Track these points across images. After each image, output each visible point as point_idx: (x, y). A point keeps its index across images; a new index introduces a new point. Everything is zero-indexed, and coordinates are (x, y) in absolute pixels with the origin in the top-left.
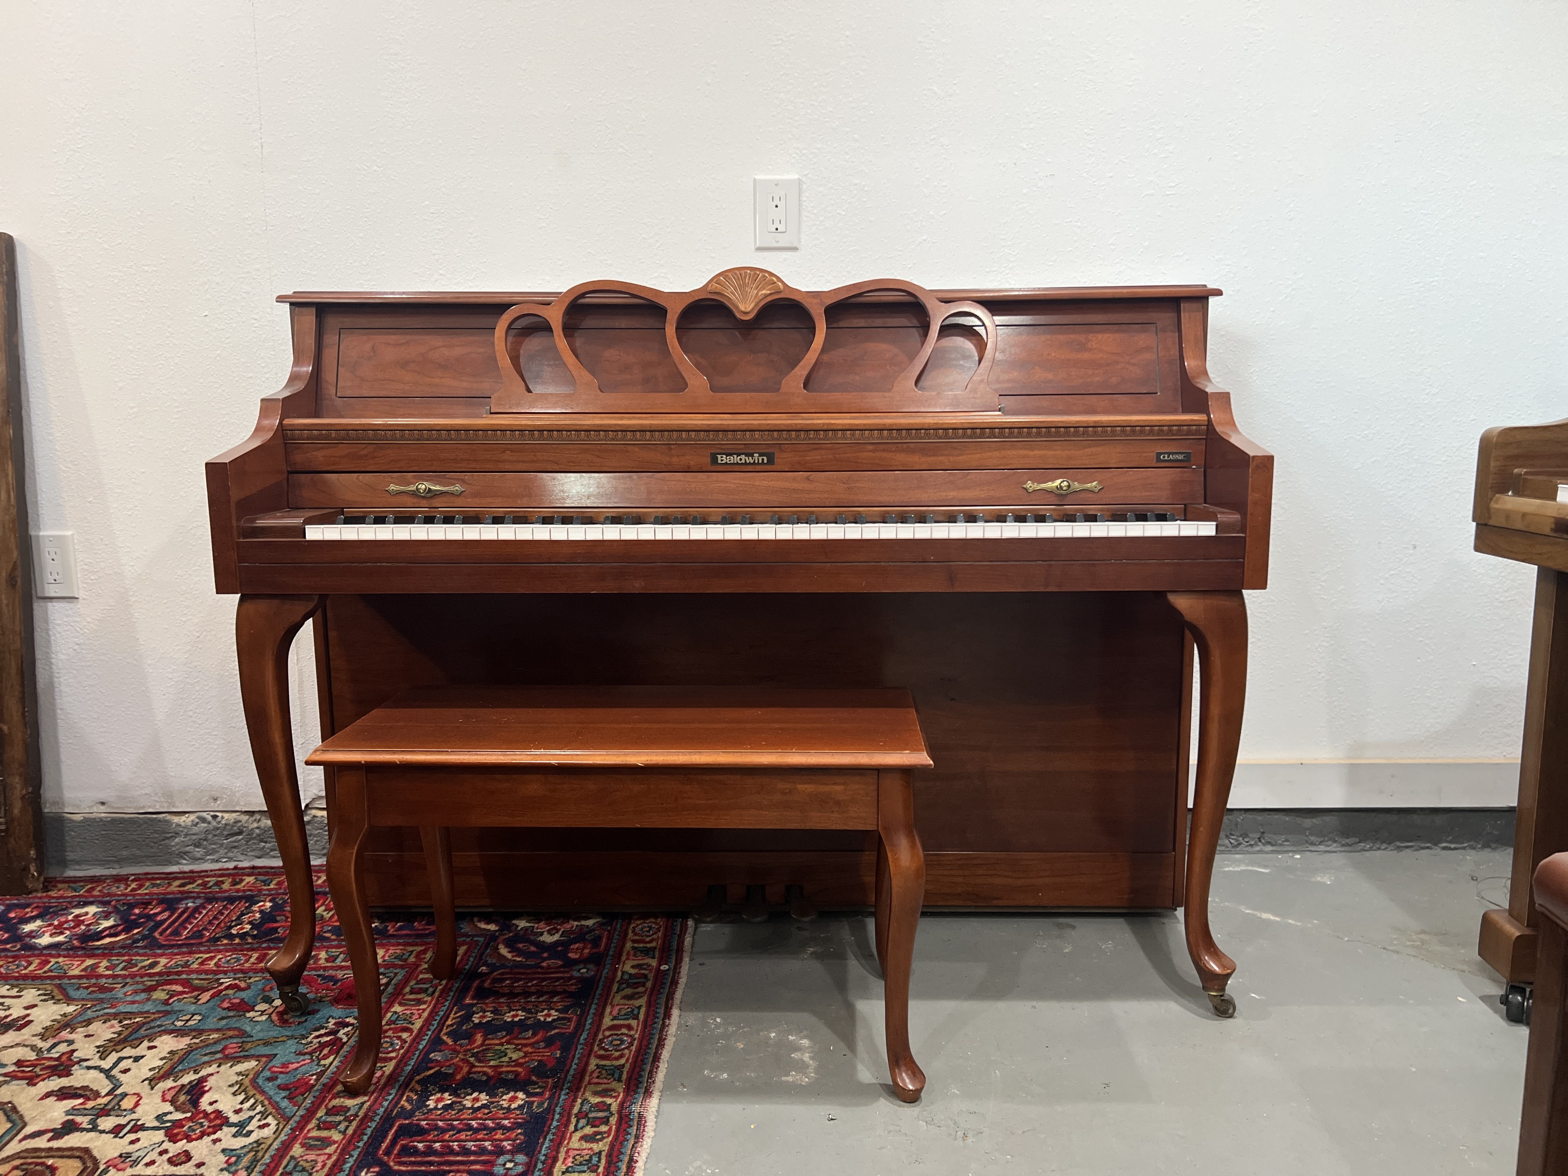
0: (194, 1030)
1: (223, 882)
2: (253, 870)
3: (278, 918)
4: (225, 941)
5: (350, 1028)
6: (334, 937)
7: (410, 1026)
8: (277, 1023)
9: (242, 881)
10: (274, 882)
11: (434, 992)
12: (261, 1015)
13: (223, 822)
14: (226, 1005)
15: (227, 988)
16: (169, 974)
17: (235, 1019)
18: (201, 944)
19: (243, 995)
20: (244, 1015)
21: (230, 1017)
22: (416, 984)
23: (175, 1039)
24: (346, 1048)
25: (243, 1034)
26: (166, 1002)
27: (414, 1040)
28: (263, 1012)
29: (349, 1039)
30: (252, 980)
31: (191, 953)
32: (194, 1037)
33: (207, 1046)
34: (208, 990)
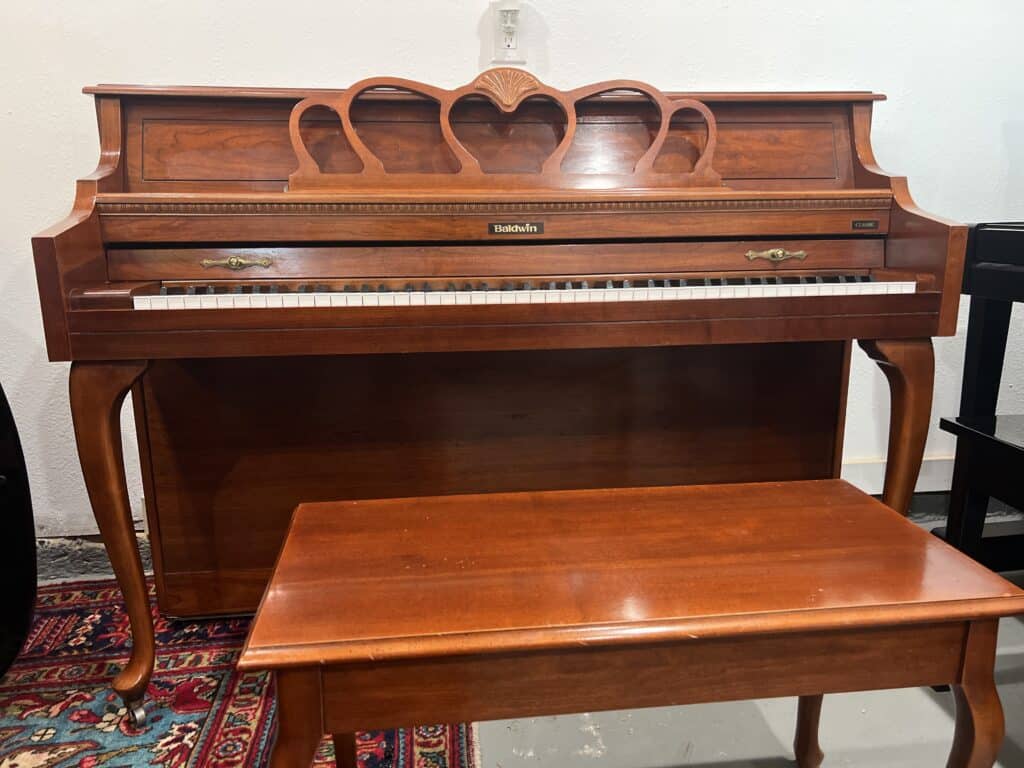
0: (51, 745)
1: (54, 598)
2: (80, 586)
3: (109, 629)
4: (65, 654)
5: (193, 733)
6: (161, 644)
7: (247, 727)
8: (126, 732)
9: (71, 595)
10: (99, 595)
11: (261, 690)
12: (110, 725)
13: (50, 546)
14: (76, 717)
15: (74, 700)
16: (19, 688)
17: (86, 731)
18: (43, 657)
19: (89, 705)
20: (94, 727)
21: (81, 729)
22: (243, 683)
23: (34, 755)
24: (194, 754)
25: (96, 746)
26: (20, 718)
27: (254, 740)
28: (111, 722)
29: (195, 745)
30: (95, 691)
31: (35, 667)
32: (51, 752)
33: (65, 760)
34: (57, 703)
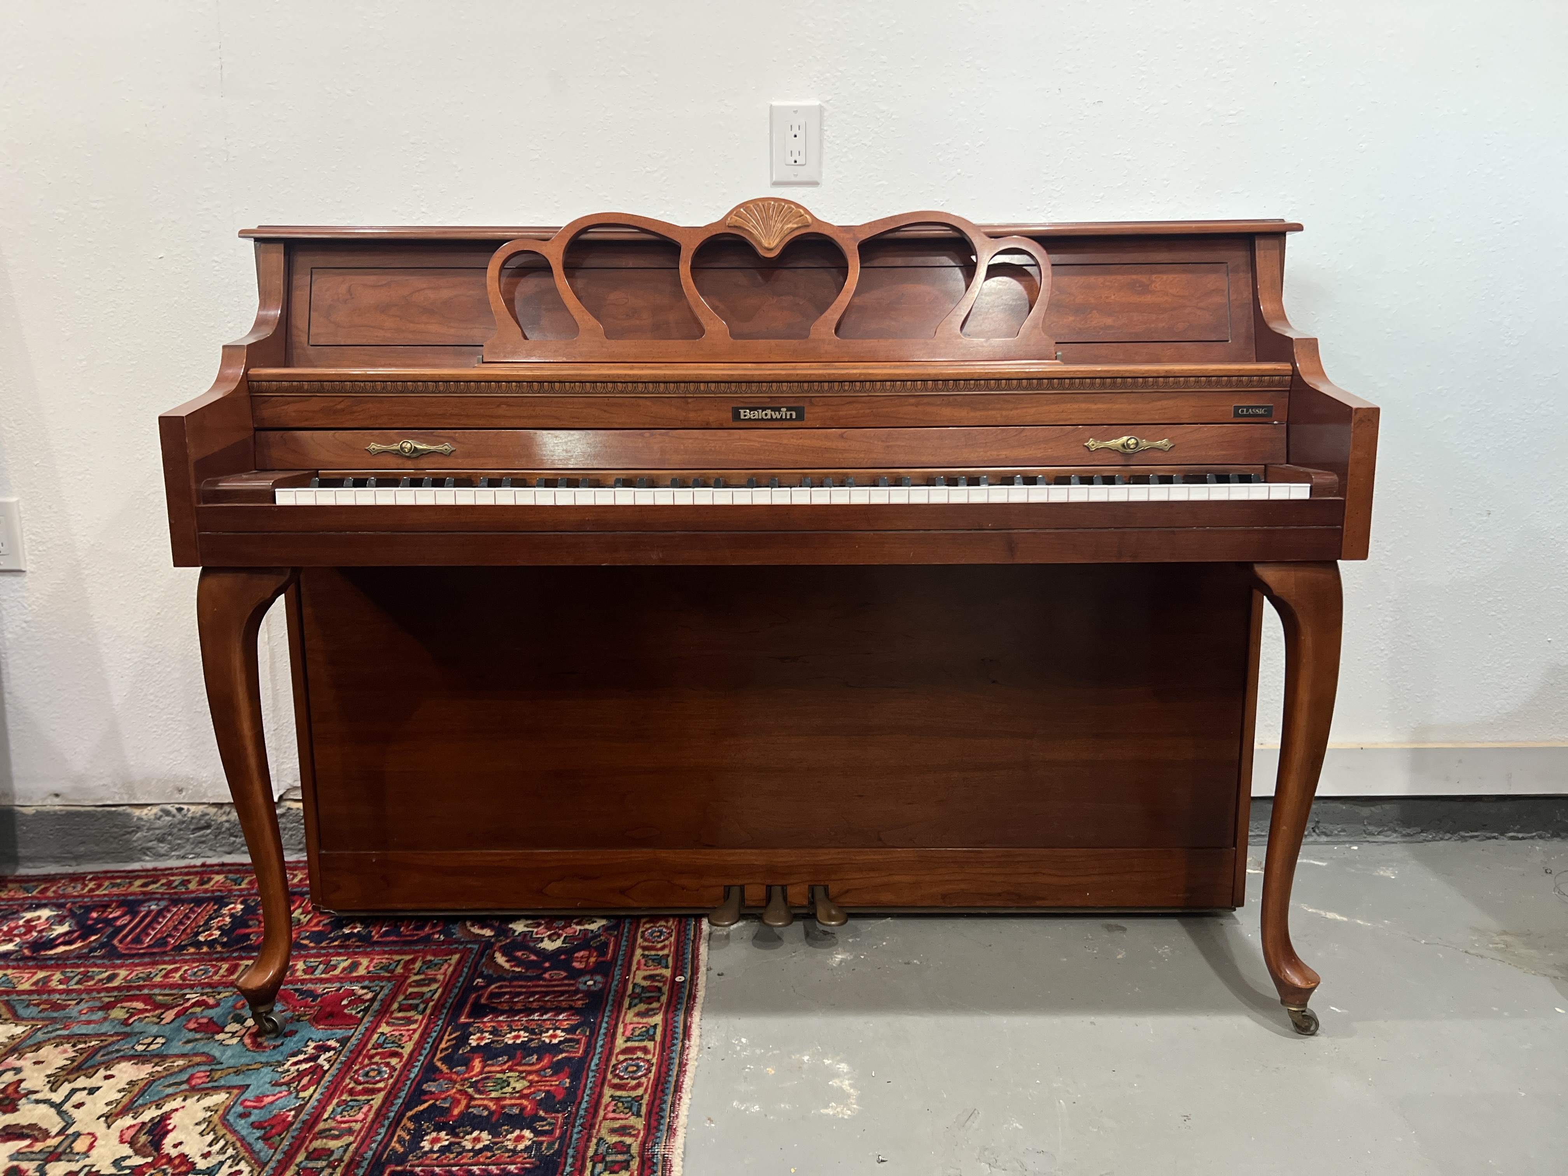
0: (157, 1056)
1: (189, 881)
2: (223, 868)
3: (251, 923)
4: (192, 950)
5: (332, 1053)
6: (312, 945)
7: (400, 1050)
8: (249, 1047)
9: (210, 880)
10: (246, 881)
11: (425, 1009)
12: (232, 1037)
13: (190, 815)
14: (192, 1025)
15: (194, 1005)
16: (129, 988)
17: (202, 1042)
18: (165, 953)
19: (211, 1013)
20: (212, 1037)
21: (196, 1040)
22: (404, 999)
23: (135, 1066)
24: (328, 1077)
25: (212, 1060)
26: (125, 1023)
27: (405, 1066)
28: (234, 1033)
29: (331, 1066)
30: (222, 996)
31: (154, 963)
32: (156, 1065)
33: (171, 1075)
34: (172, 1008)
